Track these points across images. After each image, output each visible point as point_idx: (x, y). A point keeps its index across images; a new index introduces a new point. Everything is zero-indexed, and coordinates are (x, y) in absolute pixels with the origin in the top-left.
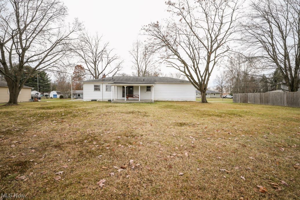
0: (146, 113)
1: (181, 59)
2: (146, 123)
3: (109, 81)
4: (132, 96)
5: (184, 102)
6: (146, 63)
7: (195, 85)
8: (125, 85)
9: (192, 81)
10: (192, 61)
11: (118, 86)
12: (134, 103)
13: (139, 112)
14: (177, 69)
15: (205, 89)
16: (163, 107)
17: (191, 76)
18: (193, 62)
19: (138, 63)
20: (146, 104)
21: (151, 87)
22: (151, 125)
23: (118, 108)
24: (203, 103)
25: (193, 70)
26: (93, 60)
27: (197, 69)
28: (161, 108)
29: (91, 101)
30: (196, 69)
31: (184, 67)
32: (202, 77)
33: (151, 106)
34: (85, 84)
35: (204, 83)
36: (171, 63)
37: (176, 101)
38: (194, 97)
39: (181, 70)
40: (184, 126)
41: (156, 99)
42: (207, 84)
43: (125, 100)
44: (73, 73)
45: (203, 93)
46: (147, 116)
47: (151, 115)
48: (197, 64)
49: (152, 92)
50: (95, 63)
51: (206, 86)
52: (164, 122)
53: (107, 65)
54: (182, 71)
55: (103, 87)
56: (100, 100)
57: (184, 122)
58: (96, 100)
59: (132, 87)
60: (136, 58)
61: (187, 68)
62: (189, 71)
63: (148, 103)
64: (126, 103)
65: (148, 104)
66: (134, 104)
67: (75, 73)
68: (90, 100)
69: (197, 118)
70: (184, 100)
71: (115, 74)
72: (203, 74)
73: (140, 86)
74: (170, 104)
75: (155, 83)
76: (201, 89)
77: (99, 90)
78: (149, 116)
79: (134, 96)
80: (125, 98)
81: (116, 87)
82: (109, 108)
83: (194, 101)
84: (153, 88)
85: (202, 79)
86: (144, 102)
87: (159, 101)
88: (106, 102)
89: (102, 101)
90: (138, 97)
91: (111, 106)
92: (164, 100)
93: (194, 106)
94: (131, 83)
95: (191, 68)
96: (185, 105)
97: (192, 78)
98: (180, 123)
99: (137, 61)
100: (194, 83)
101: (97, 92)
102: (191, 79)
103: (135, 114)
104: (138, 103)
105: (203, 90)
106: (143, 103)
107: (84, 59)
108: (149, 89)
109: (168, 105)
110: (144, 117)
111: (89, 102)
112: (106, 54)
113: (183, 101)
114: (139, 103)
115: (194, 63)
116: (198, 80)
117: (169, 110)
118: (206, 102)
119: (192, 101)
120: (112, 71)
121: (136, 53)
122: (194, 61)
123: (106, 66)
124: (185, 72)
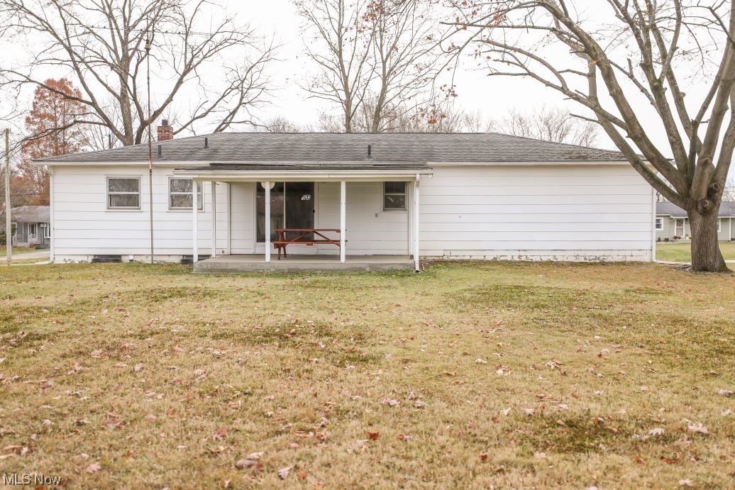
0: (360, 338)
1: (570, 25)
2: (341, 414)
3: (185, 159)
4: (307, 238)
5: (591, 268)
6: (384, 63)
7: (654, 171)
8: (268, 178)
9: (637, 151)
10: (637, 35)
11: (231, 184)
12: (312, 272)
13: (323, 331)
14: (548, 84)
15: (714, 192)
16: (468, 295)
17: (631, 123)
18: (640, 42)
19: (341, 61)
20: (375, 280)
21: (408, 188)
22: (374, 436)
23: (217, 303)
24: (701, 277)
25: (643, 90)
26: (115, 51)
27: (666, 84)
28: (458, 302)
29: (90, 260)
30: (660, 81)
31: (591, 76)
32: (692, 127)
33: (400, 292)
34: (60, 173)
35: (706, 163)
36: (518, 54)
37: (545, 259)
38: (647, 237)
39: (572, 90)
40: (596, 449)
41: (436, 251)
42: (728, 164)
43: (268, 258)
44: (28, 120)
45: (699, 220)
46: (365, 360)
47: (391, 352)
48: (665, 56)
49: (411, 211)
50: (122, 67)
51: (720, 176)
52: (459, 413)
53: (185, 74)
54: (578, 99)
55: (155, 187)
56: (138, 259)
57: (596, 409)
58: (116, 259)
59: (307, 187)
60: (334, 39)
61: (609, 77)
62: (617, 95)
63: (389, 273)
64: (267, 275)
65: (386, 282)
66: (314, 278)
67: (37, 120)
68: (85, 259)
69: (681, 377)
70: (591, 256)
71: (226, 123)
72: (704, 108)
73: (347, 183)
74: (509, 279)
75: (429, 163)
76: (688, 195)
77: (133, 202)
78: (376, 359)
79: (316, 237)
80: (268, 248)
81: (222, 189)
82: (167, 303)
83: (646, 259)
84: (417, 192)
85: (694, 139)
86: (371, 266)
87: (453, 262)
88: (170, 269)
89: (148, 261)
90: (337, 242)
91: (180, 293)
92: (478, 256)
93: (649, 292)
94: (301, 168)
95: (631, 76)
96: (598, 286)
97: (638, 132)
98: (570, 424)
99: (340, 54)
100: (647, 163)
101: (125, 216)
102: (630, 142)
103: (294, 346)
104: (332, 272)
105: (703, 202)
106: (360, 272)
107: (62, 43)
108: (395, 195)
109: (497, 288)
110: (342, 365)
111: (82, 266)
112: (177, 16)
113: (581, 264)
114: (341, 272)
115: (645, 48)
116: (672, 144)
117: (502, 315)
118: (717, 265)
119: (634, 259)
120: (208, 106)
121: (334, 14)
122: (647, 36)
123: (180, 82)
124: (592, 102)
